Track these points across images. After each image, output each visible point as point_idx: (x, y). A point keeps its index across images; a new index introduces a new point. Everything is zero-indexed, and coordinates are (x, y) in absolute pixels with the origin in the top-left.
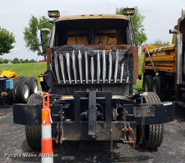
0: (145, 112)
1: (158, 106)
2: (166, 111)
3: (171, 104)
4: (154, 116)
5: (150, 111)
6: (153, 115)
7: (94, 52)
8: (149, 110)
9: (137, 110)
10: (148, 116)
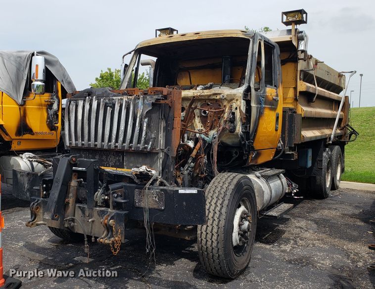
0: (150, 199)
1: (169, 191)
2: (184, 203)
3: (195, 192)
4: (163, 208)
5: (158, 199)
6: (162, 206)
7: (113, 99)
8: (156, 198)
9: (139, 194)
10: (156, 206)
